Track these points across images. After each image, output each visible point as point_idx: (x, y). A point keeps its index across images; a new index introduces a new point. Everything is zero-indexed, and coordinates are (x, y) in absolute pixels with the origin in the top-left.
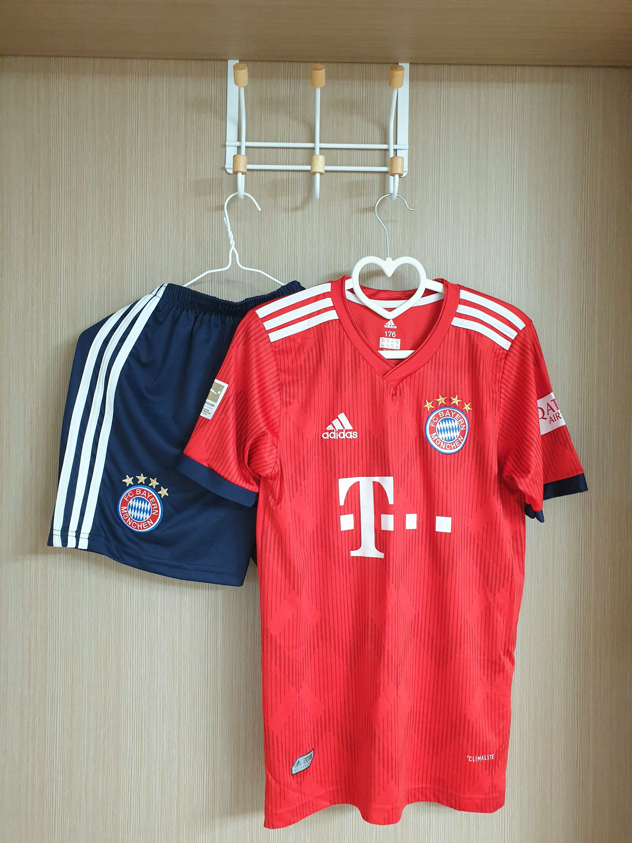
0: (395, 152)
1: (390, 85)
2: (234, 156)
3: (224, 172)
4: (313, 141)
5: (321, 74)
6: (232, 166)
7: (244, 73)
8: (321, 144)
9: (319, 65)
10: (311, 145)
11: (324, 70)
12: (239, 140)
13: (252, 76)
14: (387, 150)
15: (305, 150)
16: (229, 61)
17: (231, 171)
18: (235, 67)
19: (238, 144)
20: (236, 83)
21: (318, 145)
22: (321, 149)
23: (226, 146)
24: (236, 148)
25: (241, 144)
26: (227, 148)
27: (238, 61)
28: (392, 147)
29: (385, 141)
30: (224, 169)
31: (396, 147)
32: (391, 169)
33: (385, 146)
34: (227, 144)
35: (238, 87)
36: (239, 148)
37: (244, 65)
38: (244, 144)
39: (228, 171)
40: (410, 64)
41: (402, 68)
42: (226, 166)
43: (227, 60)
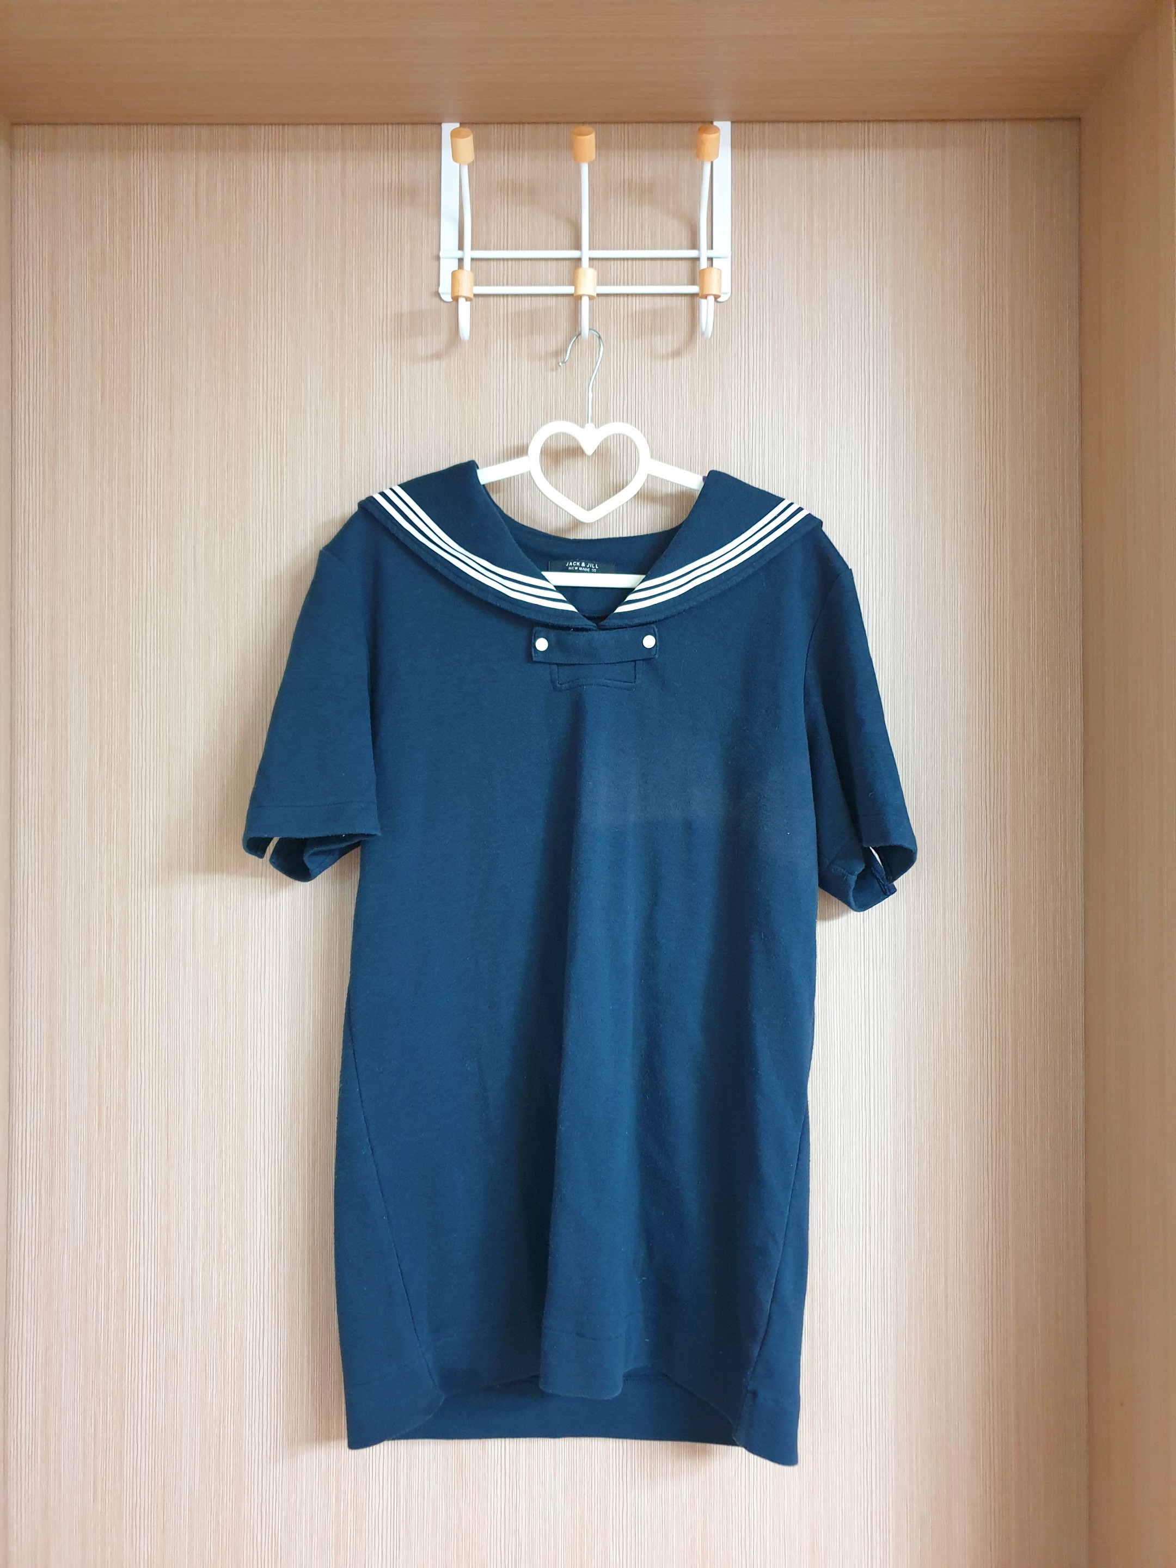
0: (709, 262)
1: (698, 155)
2: (453, 274)
5: (588, 141)
6: (449, 290)
7: (467, 143)
8: (591, 251)
9: (586, 128)
10: (574, 254)
11: (593, 136)
12: (461, 247)
13: (479, 146)
14: (697, 259)
15: (568, 263)
16: (444, 126)
17: (448, 298)
18: (454, 134)
19: (459, 254)
20: (455, 158)
21: (586, 253)
22: (591, 259)
23: (438, 258)
24: (456, 261)
25: (464, 254)
26: (442, 261)
27: (457, 125)
28: (704, 253)
29: (694, 245)
30: (438, 295)
31: (711, 254)
32: (702, 289)
33: (693, 254)
34: (441, 255)
35: (458, 165)
36: (461, 260)
37: (466, 130)
38: (469, 254)
39: (442, 296)
40: (732, 122)
41: (717, 130)
42: (441, 290)
43: (440, 124)
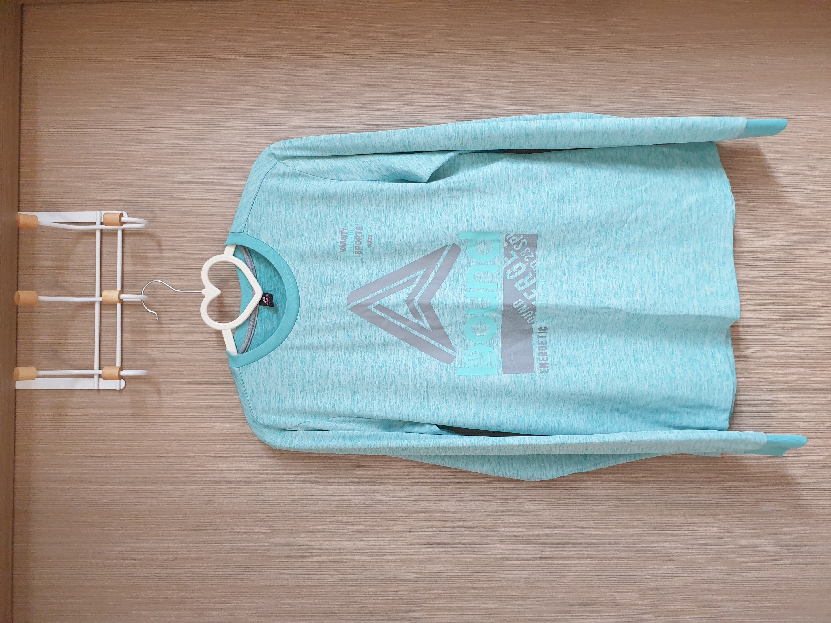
0: (103, 224)
2: (108, 380)
3: (124, 391)
4: (93, 304)
5: (24, 295)
6: (118, 382)
7: (23, 370)
8: (96, 296)
10: (97, 306)
11: (21, 293)
12: (92, 376)
14: (101, 231)
15: (103, 311)
16: (17, 388)
17: (123, 383)
18: (22, 381)
19: (96, 377)
20: (33, 380)
21: (97, 299)
23: (98, 390)
24: (101, 380)
25: (96, 374)
26: (100, 388)
27: (17, 379)
28: (98, 226)
29: (92, 234)
30: (121, 390)
31: (98, 223)
33: (98, 234)
34: (96, 388)
35: (37, 378)
36: (100, 376)
38: (96, 371)
39: (122, 387)
40: (19, 211)
42: (118, 388)
43: (16, 390)
